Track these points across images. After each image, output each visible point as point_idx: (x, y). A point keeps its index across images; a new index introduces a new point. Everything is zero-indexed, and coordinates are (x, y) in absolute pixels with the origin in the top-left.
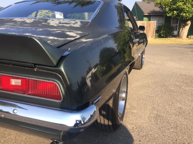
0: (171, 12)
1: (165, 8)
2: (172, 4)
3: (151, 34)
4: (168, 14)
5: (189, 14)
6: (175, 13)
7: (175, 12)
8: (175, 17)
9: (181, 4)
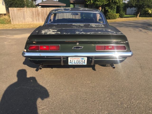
0: (89, 1)
5: (101, 3)
7: (92, 1)
8: (91, 4)
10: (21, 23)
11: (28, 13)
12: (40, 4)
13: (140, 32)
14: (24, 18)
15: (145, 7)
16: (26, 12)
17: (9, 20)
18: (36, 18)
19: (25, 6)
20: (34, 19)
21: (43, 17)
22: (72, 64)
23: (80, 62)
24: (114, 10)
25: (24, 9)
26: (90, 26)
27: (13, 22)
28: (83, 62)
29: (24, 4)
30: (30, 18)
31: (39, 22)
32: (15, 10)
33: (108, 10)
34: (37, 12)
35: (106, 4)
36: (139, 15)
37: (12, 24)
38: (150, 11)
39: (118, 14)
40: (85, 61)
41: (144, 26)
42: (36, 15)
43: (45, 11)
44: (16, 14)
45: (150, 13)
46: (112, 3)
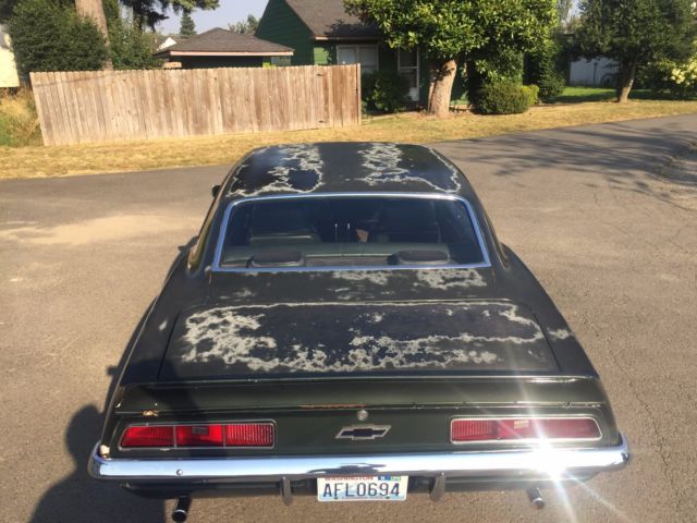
0: (398, 35)
1: (381, 22)
2: (399, 10)
3: (350, 107)
4: (392, 40)
5: (454, 44)
6: (411, 39)
7: (411, 34)
9: (426, 9)
10: (88, 141)
11: (121, 96)
12: (173, 53)
13: (639, 195)
14: (102, 118)
15: (655, 57)
16: (109, 91)
17: (32, 129)
18: (160, 118)
19: (103, 59)
20: (147, 122)
21: (190, 109)
22: (336, 498)
23: (372, 492)
24: (513, 73)
25: (103, 76)
26: (416, 284)
27: (51, 137)
28: (390, 491)
29: (100, 52)
30: (130, 118)
31: (170, 133)
32: (58, 80)
33: (485, 74)
34: (161, 89)
35: (479, 47)
36: (627, 91)
37: (46, 144)
38: (678, 75)
39: (533, 86)
40: (397, 485)
41: (653, 159)
42: (157, 102)
43: (198, 83)
44: (62, 101)
45: (679, 82)
46: (505, 42)
